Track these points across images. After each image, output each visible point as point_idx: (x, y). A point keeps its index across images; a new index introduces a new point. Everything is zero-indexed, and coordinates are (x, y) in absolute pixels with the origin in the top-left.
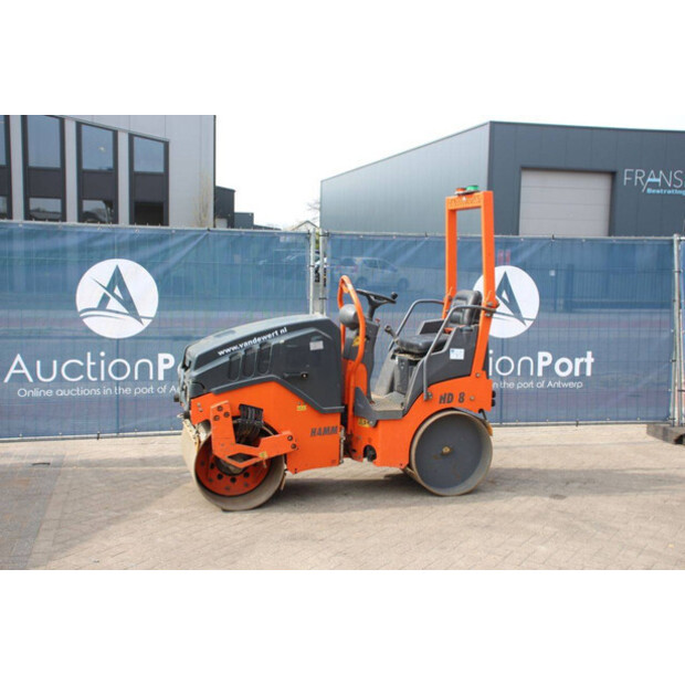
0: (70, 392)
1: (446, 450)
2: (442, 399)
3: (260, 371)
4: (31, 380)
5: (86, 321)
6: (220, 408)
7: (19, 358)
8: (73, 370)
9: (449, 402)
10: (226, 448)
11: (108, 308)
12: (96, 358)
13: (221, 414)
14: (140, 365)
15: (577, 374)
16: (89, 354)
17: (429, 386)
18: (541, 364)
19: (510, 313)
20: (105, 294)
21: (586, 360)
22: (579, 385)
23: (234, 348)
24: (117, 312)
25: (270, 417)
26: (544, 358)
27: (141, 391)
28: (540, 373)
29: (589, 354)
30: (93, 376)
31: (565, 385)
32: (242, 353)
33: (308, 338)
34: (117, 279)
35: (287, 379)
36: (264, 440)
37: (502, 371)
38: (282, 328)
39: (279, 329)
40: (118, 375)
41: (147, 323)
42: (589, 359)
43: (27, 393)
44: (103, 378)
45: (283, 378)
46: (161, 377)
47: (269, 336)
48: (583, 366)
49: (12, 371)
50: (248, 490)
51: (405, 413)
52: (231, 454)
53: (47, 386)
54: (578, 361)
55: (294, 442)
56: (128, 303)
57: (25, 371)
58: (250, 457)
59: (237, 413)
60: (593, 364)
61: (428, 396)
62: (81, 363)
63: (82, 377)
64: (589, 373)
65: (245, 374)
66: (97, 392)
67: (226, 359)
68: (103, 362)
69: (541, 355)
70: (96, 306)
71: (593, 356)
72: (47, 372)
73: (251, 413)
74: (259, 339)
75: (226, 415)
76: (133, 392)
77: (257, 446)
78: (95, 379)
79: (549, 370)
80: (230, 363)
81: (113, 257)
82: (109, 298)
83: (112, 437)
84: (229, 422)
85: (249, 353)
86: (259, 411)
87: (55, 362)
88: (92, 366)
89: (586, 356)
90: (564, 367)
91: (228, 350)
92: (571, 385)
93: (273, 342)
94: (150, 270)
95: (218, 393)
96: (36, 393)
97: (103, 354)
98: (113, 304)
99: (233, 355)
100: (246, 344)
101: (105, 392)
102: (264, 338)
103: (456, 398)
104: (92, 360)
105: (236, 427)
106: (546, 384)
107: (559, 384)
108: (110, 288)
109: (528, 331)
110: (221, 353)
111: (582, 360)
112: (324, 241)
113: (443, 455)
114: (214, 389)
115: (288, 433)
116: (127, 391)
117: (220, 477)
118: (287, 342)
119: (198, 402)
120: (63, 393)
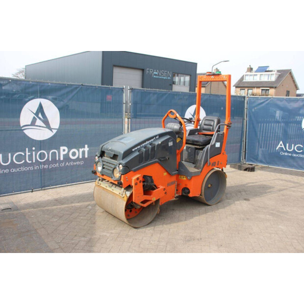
0: (18, 170)
1: (209, 185)
3: (152, 158)
5: (24, 131)
6: (138, 179)
8: (19, 158)
11: (36, 124)
12: (31, 150)
13: (138, 181)
14: (52, 153)
16: (27, 149)
20: (34, 117)
23: (139, 147)
24: (40, 126)
27: (53, 166)
30: (29, 161)
32: (143, 149)
34: (41, 109)
35: (162, 161)
36: (153, 192)
38: (156, 136)
40: (41, 159)
41: (55, 131)
44: (34, 161)
45: (160, 160)
46: (62, 159)
47: (152, 140)
52: (141, 201)
53: (6, 167)
55: (166, 191)
59: (143, 180)
62: (23, 154)
63: (24, 161)
65: (147, 160)
66: (31, 168)
67: (137, 153)
68: (34, 153)
70: (30, 123)
76: (49, 167)
78: (31, 162)
80: (139, 155)
82: (36, 119)
83: (39, 190)
86: (151, 178)
87: (10, 154)
88: (29, 155)
91: (136, 148)
93: (156, 144)
94: (56, 105)
95: (135, 171)
97: (34, 148)
98: (39, 122)
99: (139, 150)
100: (143, 145)
101: (36, 168)
102: (150, 141)
104: (28, 152)
108: (37, 114)
110: (133, 150)
114: (134, 169)
116: (46, 166)
118: (162, 143)
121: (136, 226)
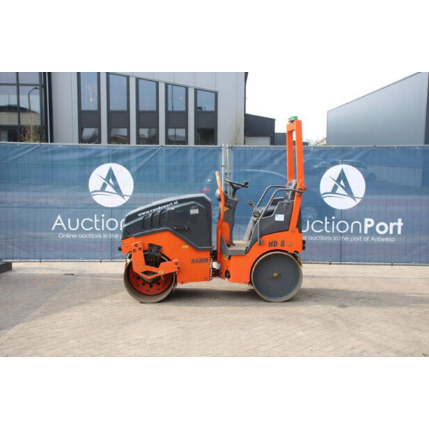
0: (86, 236)
1: (275, 274)
2: (270, 244)
3: (160, 225)
4: (65, 229)
5: (94, 197)
6: (136, 245)
7: (59, 217)
8: (87, 224)
9: (274, 246)
10: (140, 267)
11: (106, 190)
12: (99, 217)
13: (137, 248)
15: (391, 232)
16: (96, 216)
17: (261, 237)
18: (367, 226)
19: (346, 194)
20: (104, 183)
21: (398, 224)
22: (392, 240)
23: (147, 212)
24: (111, 193)
25: (166, 251)
26: (369, 223)
28: (366, 232)
29: (400, 220)
30: (98, 228)
31: (383, 240)
32: (151, 215)
33: (189, 207)
34: (111, 175)
35: (177, 230)
36: (162, 264)
37: (341, 230)
38: (175, 201)
39: (173, 202)
40: (112, 227)
41: (127, 198)
42: (400, 223)
43: (63, 236)
44: (103, 229)
45: (173, 229)
47: (167, 206)
48: (395, 228)
49: (56, 224)
50: (160, 292)
51: (247, 251)
52: (143, 271)
53: (74, 232)
54: (392, 225)
55: (178, 266)
56: (117, 188)
57: (62, 224)
58: (155, 273)
59: (147, 248)
60: (402, 227)
61: (260, 242)
62: (92, 221)
63: (92, 228)
64: (399, 232)
65: (152, 227)
66: (100, 236)
67: (142, 218)
68: (103, 220)
69: (367, 220)
70: (99, 189)
71: (402, 222)
72: (74, 225)
73: (154, 249)
74: (161, 208)
75: (140, 249)
76: (119, 237)
77: (158, 267)
79: (372, 230)
80: (143, 220)
81: (109, 162)
82: (106, 185)
83: (109, 262)
84: (141, 253)
85: (154, 215)
86: (159, 247)
87: (78, 220)
88: (97, 222)
89: (397, 221)
90: (382, 228)
91: (144, 213)
92: (387, 239)
93: (168, 209)
94: (129, 169)
95: (136, 237)
96: (68, 236)
97: (103, 216)
98: (109, 188)
100: (154, 210)
101: (104, 237)
102: (164, 207)
103: (279, 243)
104: (97, 219)
105: (146, 256)
106: (370, 238)
107: (379, 239)
108: (107, 179)
109: (358, 205)
110: (139, 215)
111: (395, 224)
112: (229, 151)
113: (273, 277)
114: (134, 235)
115: (175, 260)
117: (144, 284)
118: (176, 209)
119: (126, 241)
120: (82, 236)
121: (143, 301)
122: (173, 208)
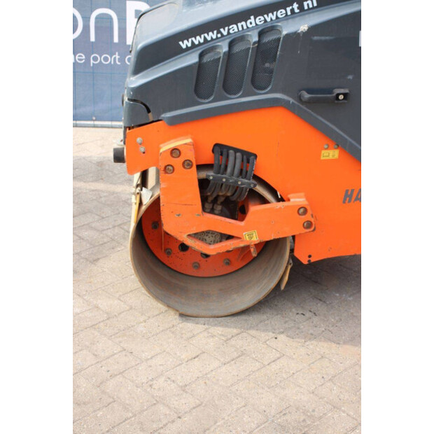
3: (257, 84)
6: (175, 152)
10: (185, 221)
13: (177, 162)
14: (98, 18)
23: (212, 35)
27: (101, 59)
32: (224, 48)
35: (308, 103)
36: (255, 209)
45: (300, 99)
47: (280, 13)
50: (231, 269)
52: (194, 230)
55: (308, 217)
59: (208, 157)
65: (229, 88)
67: (192, 59)
73: (234, 162)
74: (260, 20)
75: (187, 164)
76: (88, 60)
77: (242, 219)
80: (200, 66)
84: (193, 176)
85: (238, 48)
86: (248, 157)
91: (198, 40)
93: (287, 28)
95: (174, 122)
99: (207, 49)
100: (234, 28)
102: (270, 17)
110: (185, 44)
114: (171, 114)
115: (297, 200)
116: (79, 58)
118: (313, 29)
119: (139, 136)
122: (302, 26)
